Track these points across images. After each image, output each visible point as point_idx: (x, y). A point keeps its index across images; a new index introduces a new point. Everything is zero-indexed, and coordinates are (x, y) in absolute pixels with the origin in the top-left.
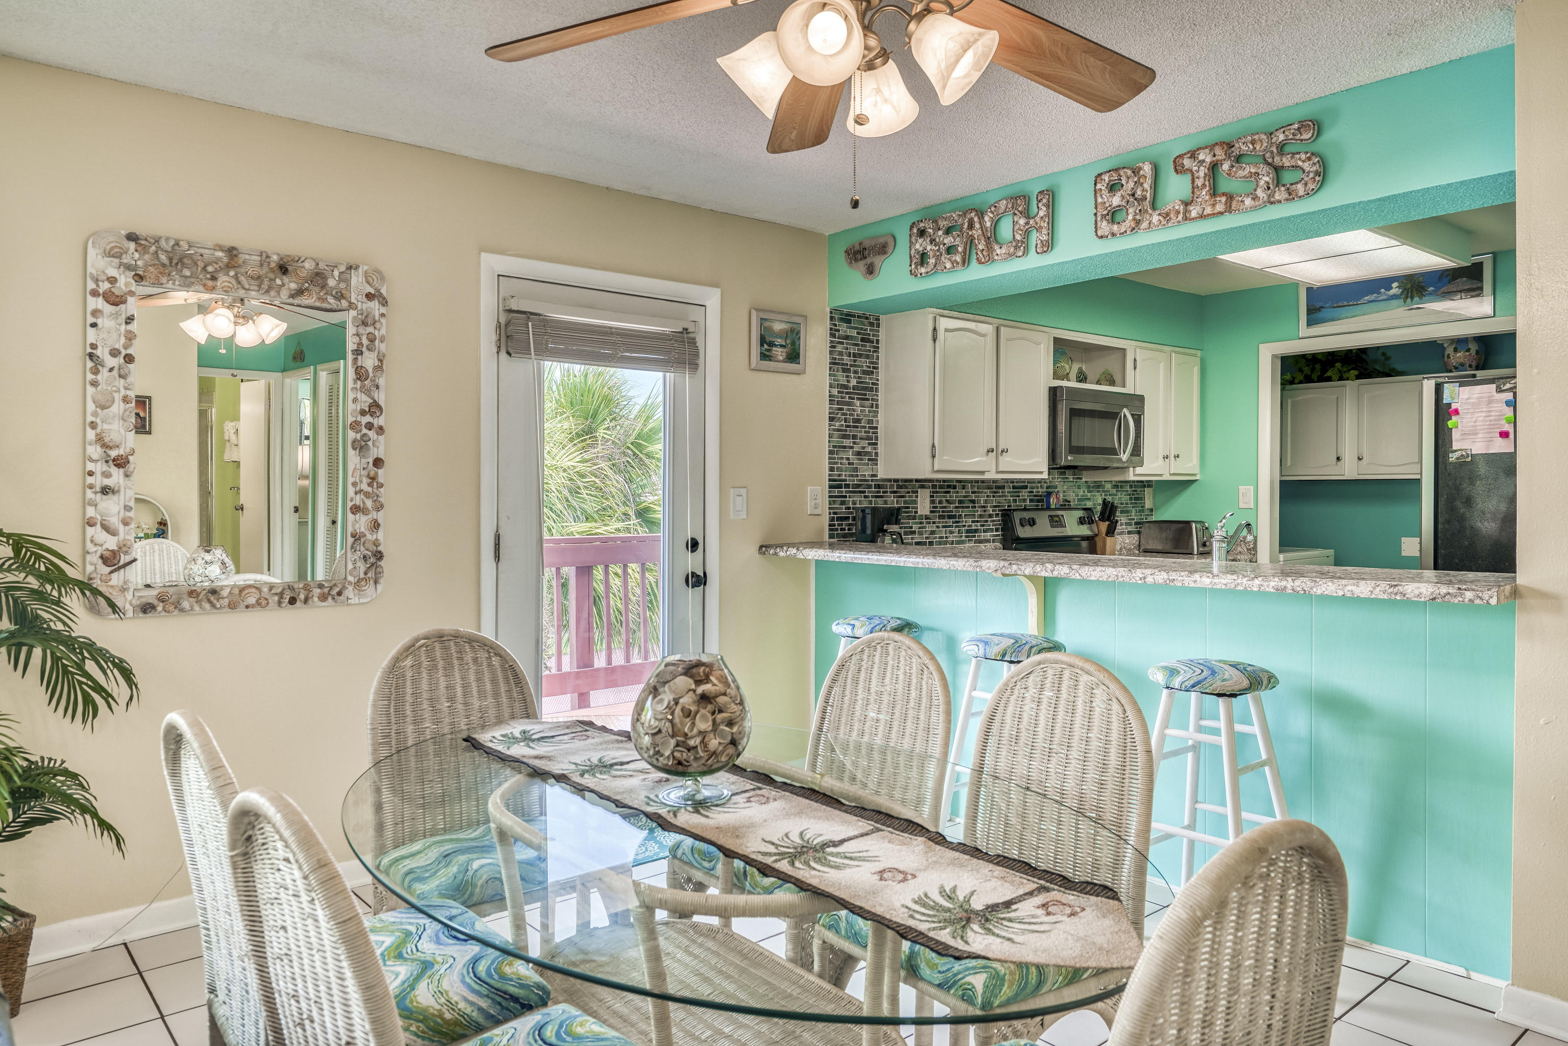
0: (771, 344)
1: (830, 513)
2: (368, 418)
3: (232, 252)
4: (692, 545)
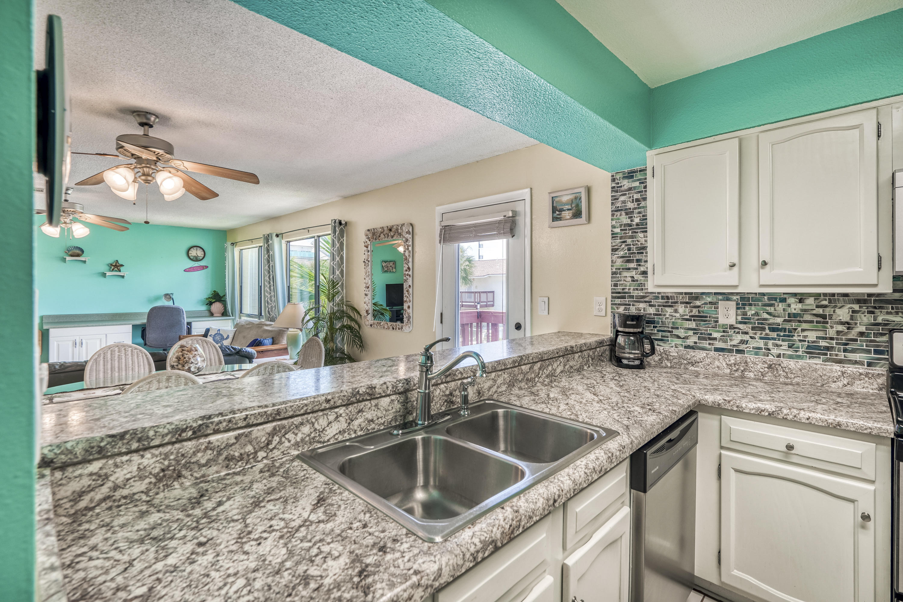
0: (561, 210)
4: (518, 326)
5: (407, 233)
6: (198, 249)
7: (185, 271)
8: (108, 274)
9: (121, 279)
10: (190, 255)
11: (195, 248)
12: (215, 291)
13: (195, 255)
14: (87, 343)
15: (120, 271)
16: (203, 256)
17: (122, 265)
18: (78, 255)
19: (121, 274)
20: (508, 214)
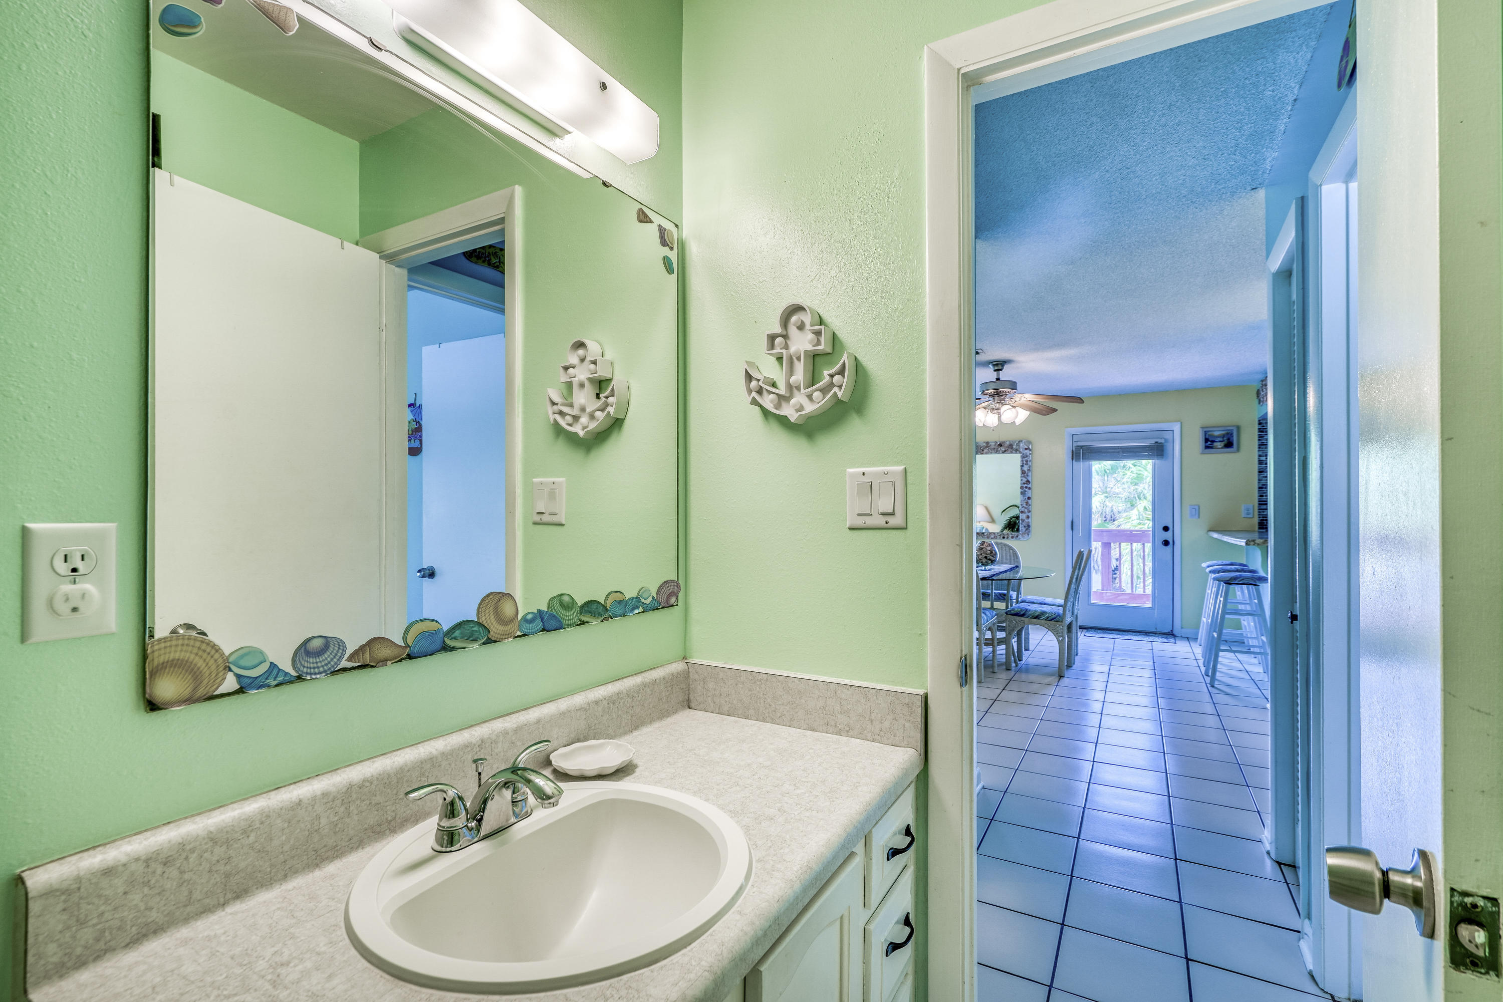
0: (1213, 441)
1: (1259, 517)
2: (1026, 485)
3: (987, 443)
4: (1166, 529)
5: (1026, 449)
20: (1160, 441)
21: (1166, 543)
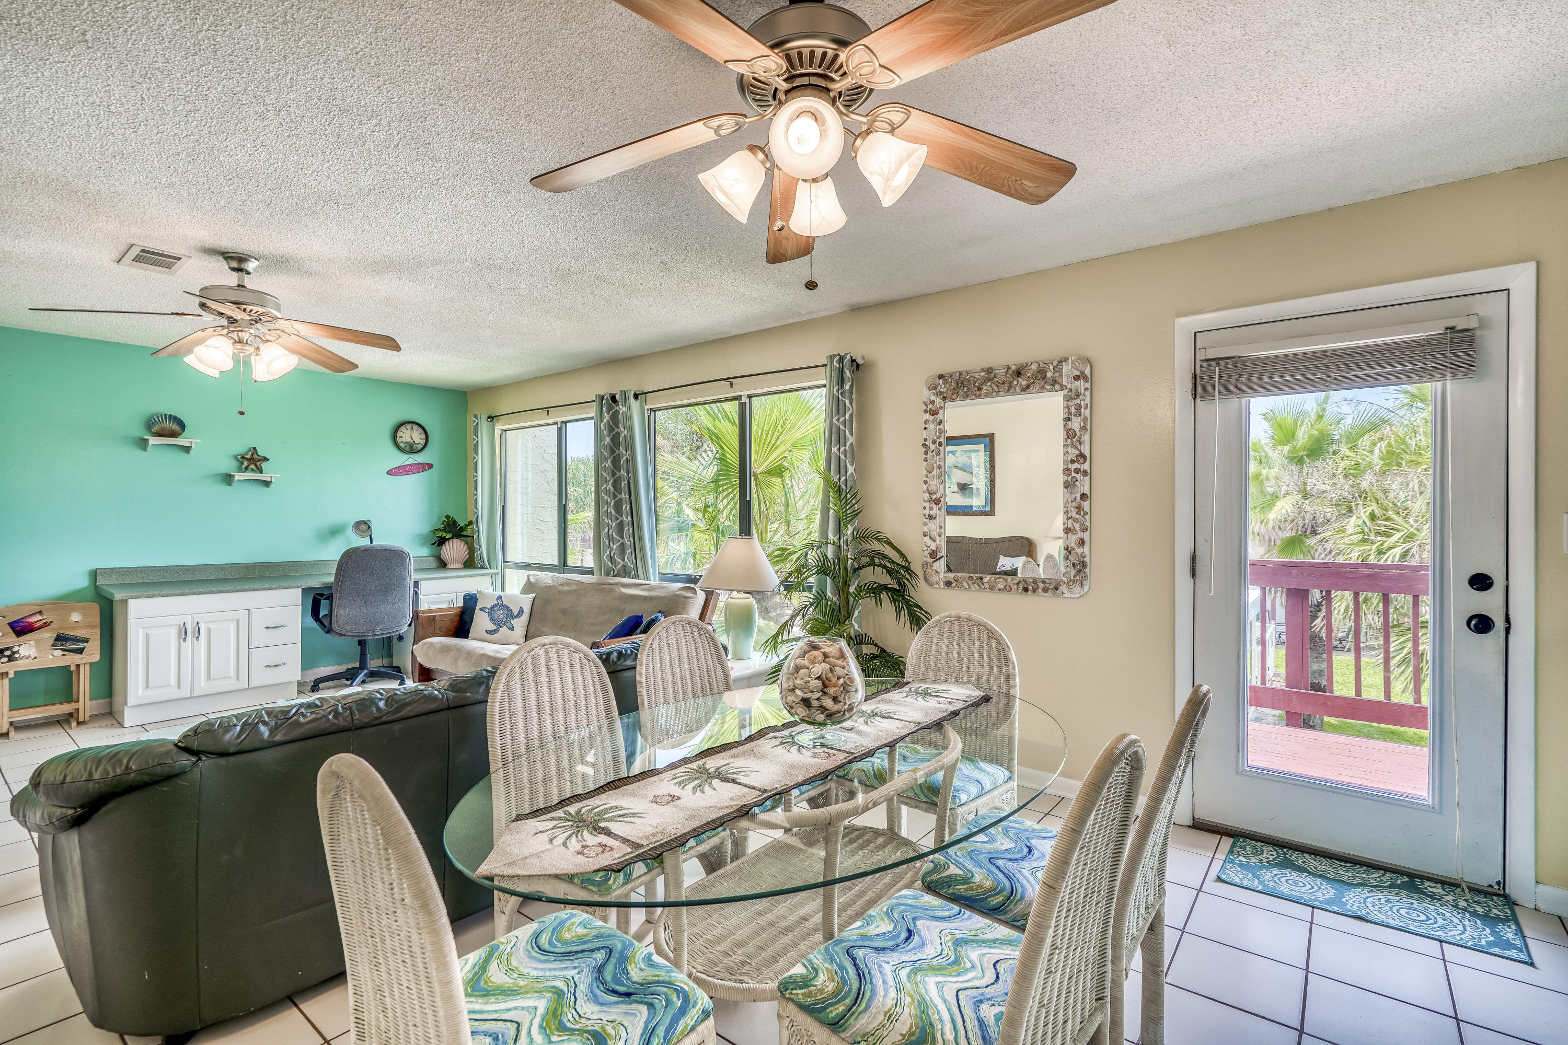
2: (1076, 465)
4: (1481, 582)
5: (1076, 378)
6: (415, 427)
7: (389, 473)
8: (239, 476)
9: (263, 489)
10: (399, 440)
11: (409, 426)
12: (448, 517)
13: (409, 440)
14: (209, 630)
15: (261, 471)
16: (423, 442)
17: (265, 459)
18: (173, 435)
19: (264, 477)
20: (1461, 324)
21: (1482, 624)
